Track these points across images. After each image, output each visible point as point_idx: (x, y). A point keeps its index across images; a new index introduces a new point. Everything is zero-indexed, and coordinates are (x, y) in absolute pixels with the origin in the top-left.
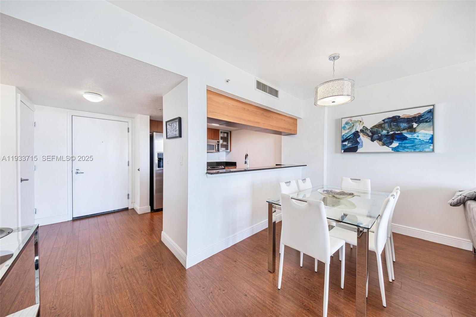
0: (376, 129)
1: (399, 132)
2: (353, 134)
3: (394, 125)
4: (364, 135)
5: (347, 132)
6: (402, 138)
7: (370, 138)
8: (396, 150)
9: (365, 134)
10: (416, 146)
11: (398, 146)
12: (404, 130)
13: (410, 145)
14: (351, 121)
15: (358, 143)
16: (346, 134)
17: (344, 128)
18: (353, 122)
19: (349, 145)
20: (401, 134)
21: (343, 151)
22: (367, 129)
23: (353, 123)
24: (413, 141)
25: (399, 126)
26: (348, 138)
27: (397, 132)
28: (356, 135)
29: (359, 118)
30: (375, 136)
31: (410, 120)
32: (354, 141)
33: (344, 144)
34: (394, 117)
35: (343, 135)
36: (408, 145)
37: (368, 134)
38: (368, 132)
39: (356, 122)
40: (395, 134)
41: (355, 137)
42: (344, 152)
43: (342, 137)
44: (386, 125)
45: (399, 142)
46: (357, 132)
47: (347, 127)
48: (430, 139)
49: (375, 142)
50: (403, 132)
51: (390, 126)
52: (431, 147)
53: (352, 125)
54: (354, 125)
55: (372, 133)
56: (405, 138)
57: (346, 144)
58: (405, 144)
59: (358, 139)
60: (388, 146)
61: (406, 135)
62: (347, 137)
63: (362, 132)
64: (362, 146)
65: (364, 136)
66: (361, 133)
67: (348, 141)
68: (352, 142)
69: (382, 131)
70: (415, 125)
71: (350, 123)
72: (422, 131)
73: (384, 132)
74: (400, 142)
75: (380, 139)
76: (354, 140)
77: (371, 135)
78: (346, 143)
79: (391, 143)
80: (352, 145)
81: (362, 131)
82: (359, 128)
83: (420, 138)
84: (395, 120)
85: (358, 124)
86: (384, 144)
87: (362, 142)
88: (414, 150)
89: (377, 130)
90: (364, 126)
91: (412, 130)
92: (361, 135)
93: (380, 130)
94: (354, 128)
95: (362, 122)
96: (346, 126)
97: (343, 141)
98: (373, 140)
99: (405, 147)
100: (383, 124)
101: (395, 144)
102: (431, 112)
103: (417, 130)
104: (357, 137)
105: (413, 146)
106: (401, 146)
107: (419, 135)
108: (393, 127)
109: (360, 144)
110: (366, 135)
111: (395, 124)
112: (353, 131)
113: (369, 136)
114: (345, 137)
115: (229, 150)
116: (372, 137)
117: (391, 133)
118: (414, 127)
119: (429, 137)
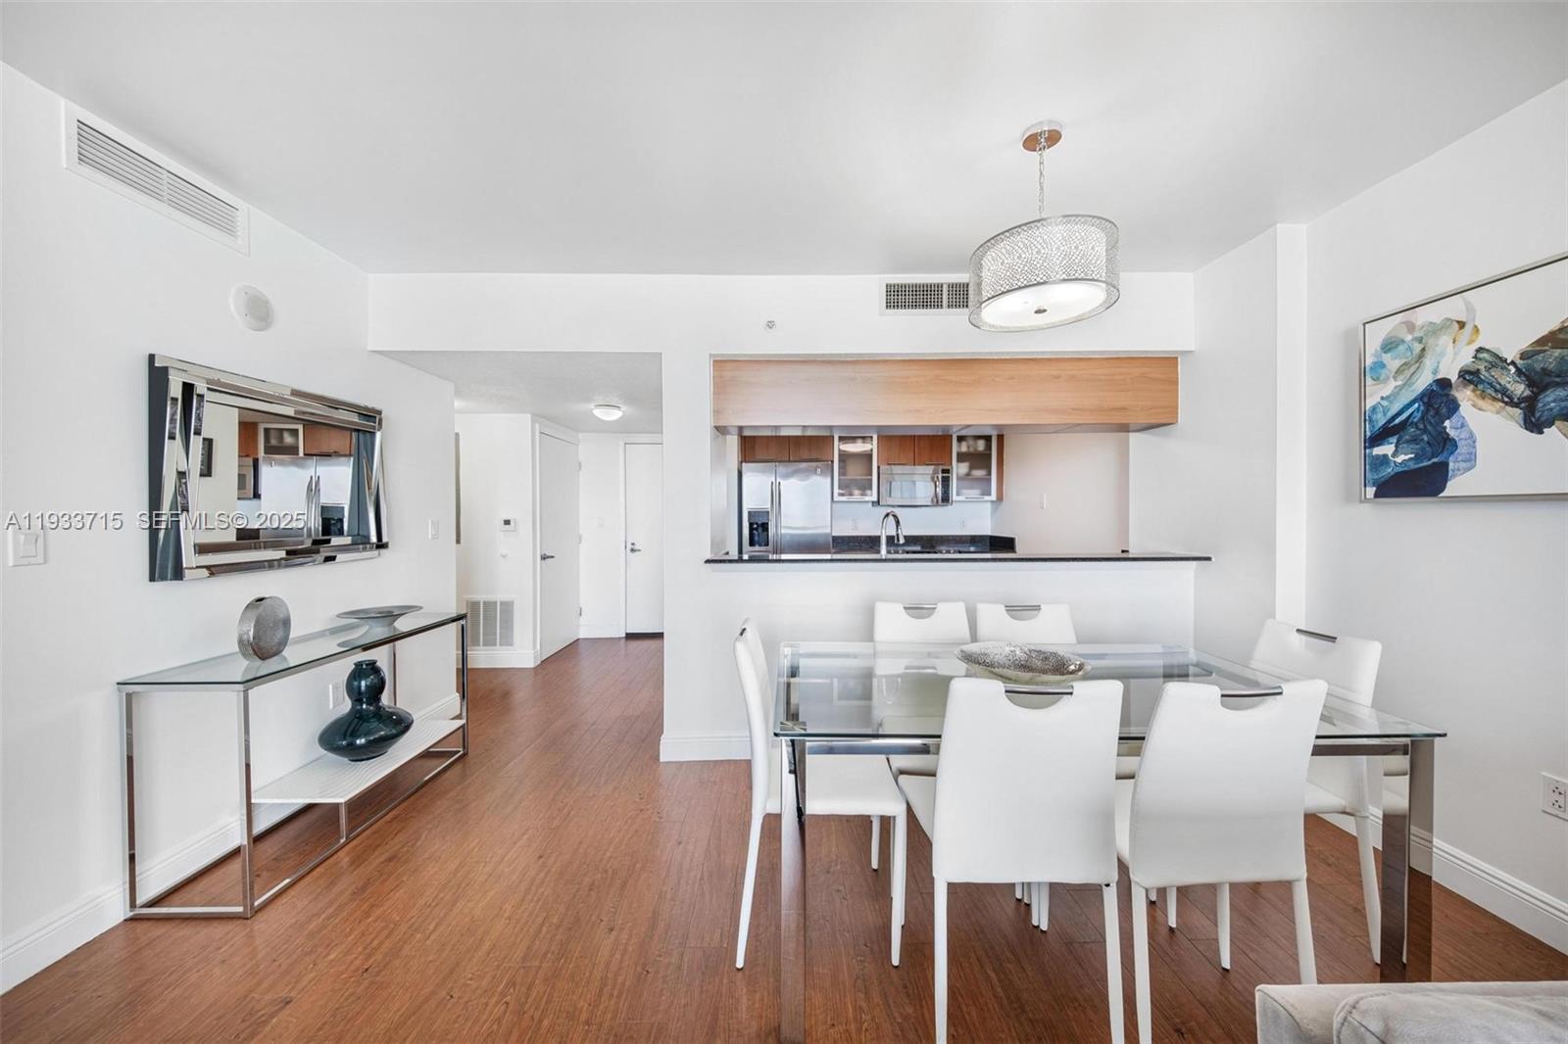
0: (1557, 352)
2: (1420, 398)
4: (1483, 396)
5: (1388, 389)
7: (1517, 412)
9: (1490, 391)
14: (1411, 328)
15: (1446, 443)
16: (1385, 403)
17: (1376, 371)
18: (1418, 334)
19: (1400, 459)
21: (1371, 491)
22: (1498, 362)
23: (1420, 340)
26: (1397, 421)
28: (1439, 399)
29: (1454, 309)
30: (1553, 399)
32: (1425, 438)
33: (1377, 457)
35: (1374, 409)
37: (1504, 391)
38: (1508, 379)
39: (1435, 330)
41: (1432, 413)
42: (1377, 495)
43: (1367, 418)
46: (1444, 384)
47: (1393, 363)
49: (1553, 430)
53: (1418, 347)
54: (1423, 349)
55: (1531, 384)
57: (1386, 456)
59: (1447, 423)
62: (1390, 414)
63: (1470, 382)
64: (1471, 459)
65: (1481, 403)
66: (1465, 386)
67: (1394, 440)
68: (1414, 440)
71: (1403, 341)
76: (1425, 431)
77: (1527, 393)
78: (1387, 449)
80: (1417, 459)
81: (1469, 376)
82: (1450, 360)
85: (1445, 340)
87: (1472, 437)
89: (1560, 360)
90: (1480, 350)
92: (1465, 397)
94: (1429, 363)
95: (1468, 328)
96: (1387, 358)
97: (1371, 442)
98: (1534, 425)
104: (1444, 410)
109: (1462, 449)
110: (1494, 399)
112: (1423, 381)
113: (1512, 403)
114: (1381, 420)
115: (993, 497)
116: (1529, 405)
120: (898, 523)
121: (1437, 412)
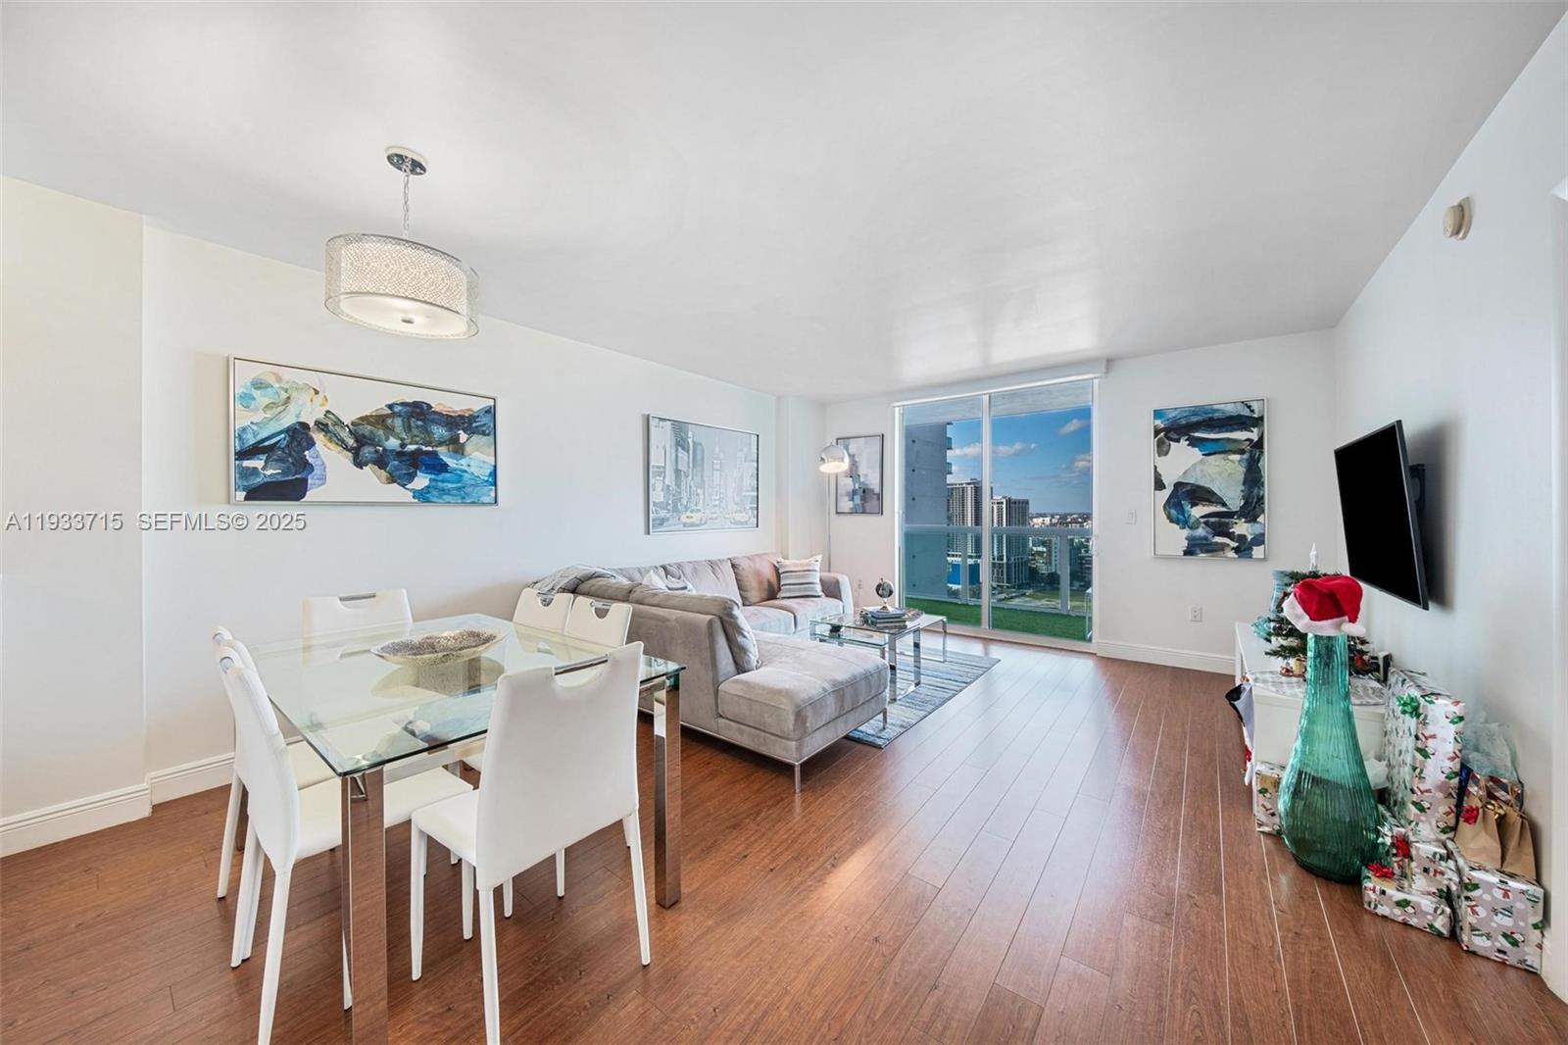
0: (369, 427)
1: (430, 449)
2: (287, 430)
3: (417, 427)
4: (330, 441)
5: (259, 417)
6: (439, 467)
7: (350, 454)
8: (422, 496)
9: (335, 439)
10: (466, 490)
11: (428, 487)
12: (441, 444)
13: (454, 485)
14: (279, 379)
15: (307, 466)
16: (255, 428)
17: (246, 399)
18: (286, 386)
19: (269, 472)
20: (434, 454)
21: (241, 495)
22: (339, 423)
23: (286, 390)
24: (459, 476)
25: (429, 433)
26: (266, 444)
27: (424, 448)
28: (299, 436)
29: (314, 380)
30: (367, 451)
31: (454, 422)
32: (290, 459)
33: (248, 468)
34: (416, 405)
35: (244, 430)
36: (450, 485)
37: (343, 441)
38: (345, 434)
39: (299, 389)
40: (419, 451)
41: (295, 443)
42: (247, 498)
44: (398, 422)
45: (429, 476)
46: (305, 426)
47: (262, 398)
48: (490, 475)
49: (367, 469)
50: (439, 449)
51: (408, 428)
52: (493, 494)
53: (284, 396)
54: (289, 398)
55: (357, 441)
56: (443, 468)
57: (255, 469)
58: (443, 481)
59: (306, 453)
60: (403, 486)
61: (445, 459)
62: (259, 438)
63: (322, 430)
64: (323, 479)
65: (329, 444)
66: (319, 432)
67: (264, 457)
68: (281, 460)
69: (387, 439)
70: (463, 437)
71: (272, 386)
72: (476, 454)
73: (393, 443)
74: (433, 477)
75: (381, 462)
76: (290, 455)
77: (355, 445)
78: (257, 463)
79: (411, 477)
80: (284, 473)
81: (321, 426)
82: (308, 411)
83: (472, 470)
84: (418, 412)
85: (304, 397)
86: (392, 479)
87: (323, 465)
88: (463, 498)
89: (371, 432)
90: (328, 412)
91: (459, 450)
92: (319, 438)
93: (381, 432)
94: (293, 407)
95: (321, 395)
96: (256, 393)
97: (242, 455)
98: (359, 463)
99: (443, 492)
100: (388, 416)
101: (422, 481)
102: (491, 412)
103: (468, 449)
104: (305, 444)
105: (459, 489)
106: (436, 488)
107: (472, 463)
108: (415, 432)
109: (317, 471)
110: (337, 444)
111: (420, 423)
112: (288, 420)
113: (346, 448)
114: (251, 441)
116: (356, 452)
117: (412, 447)
118: (462, 441)
119: (491, 469)
121: (299, 444)
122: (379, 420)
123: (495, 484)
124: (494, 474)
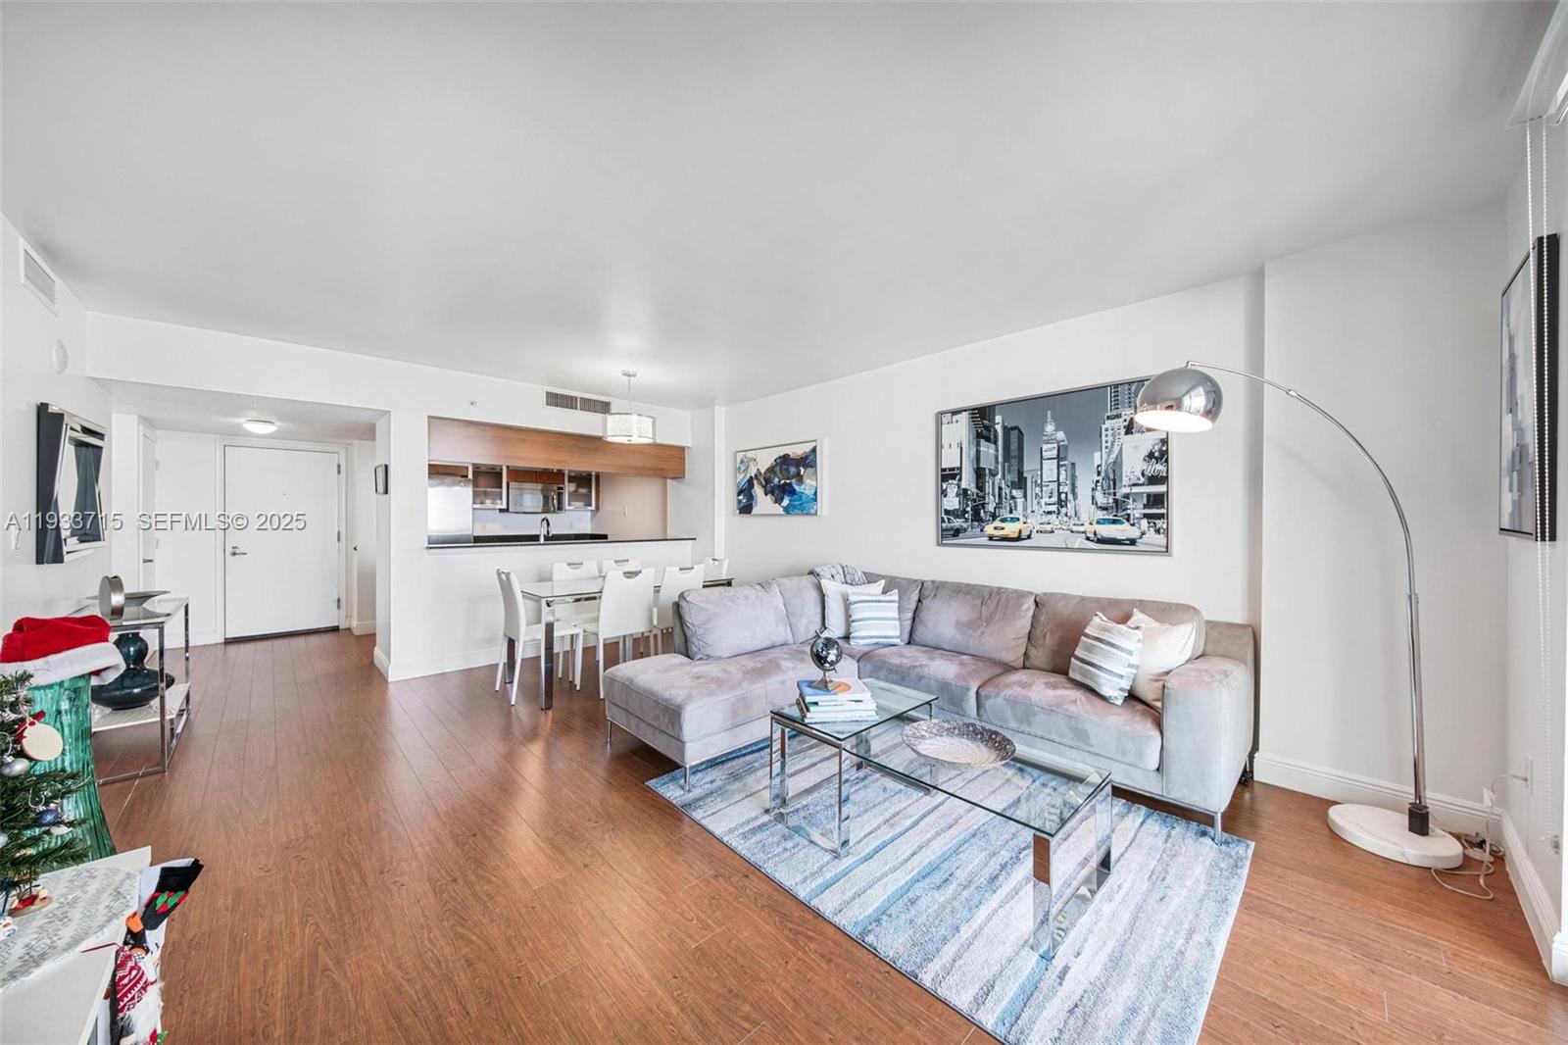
0: (769, 474)
1: (789, 481)
2: (748, 481)
3: (784, 469)
5: (742, 474)
6: (793, 492)
7: (764, 490)
8: (784, 511)
9: (759, 482)
10: (803, 505)
11: (788, 505)
12: (793, 477)
14: (747, 457)
15: (752, 497)
16: (741, 479)
17: (739, 470)
19: (744, 501)
20: (791, 484)
22: (760, 473)
25: (788, 472)
26: (744, 488)
27: (787, 481)
28: (751, 482)
30: (769, 487)
32: (748, 495)
34: (784, 456)
36: (797, 503)
37: (761, 483)
38: (762, 479)
40: (785, 484)
41: (750, 486)
43: (737, 485)
44: (778, 468)
46: (752, 477)
50: (792, 481)
51: (782, 470)
59: (752, 491)
60: (780, 504)
61: (794, 486)
65: (758, 485)
66: (756, 480)
67: (742, 494)
68: (746, 495)
69: (775, 478)
70: (802, 470)
73: (776, 480)
74: (790, 498)
75: (773, 492)
76: (748, 492)
77: (766, 483)
78: (741, 497)
79: (782, 499)
81: (756, 477)
82: (753, 470)
84: (785, 462)
86: (776, 502)
87: (756, 496)
88: (802, 511)
89: (769, 476)
90: (758, 469)
92: (756, 482)
93: (773, 475)
95: (756, 462)
97: (738, 494)
98: (766, 495)
99: (794, 507)
100: (775, 466)
101: (786, 501)
102: (813, 453)
104: (752, 486)
105: (801, 505)
107: (807, 488)
111: (785, 467)
112: (748, 475)
113: (762, 486)
114: (741, 485)
115: (593, 507)
116: (765, 487)
117: (783, 482)
118: (802, 473)
119: (813, 492)
120: (548, 524)
122: (771, 470)
123: (816, 500)
124: (815, 494)
